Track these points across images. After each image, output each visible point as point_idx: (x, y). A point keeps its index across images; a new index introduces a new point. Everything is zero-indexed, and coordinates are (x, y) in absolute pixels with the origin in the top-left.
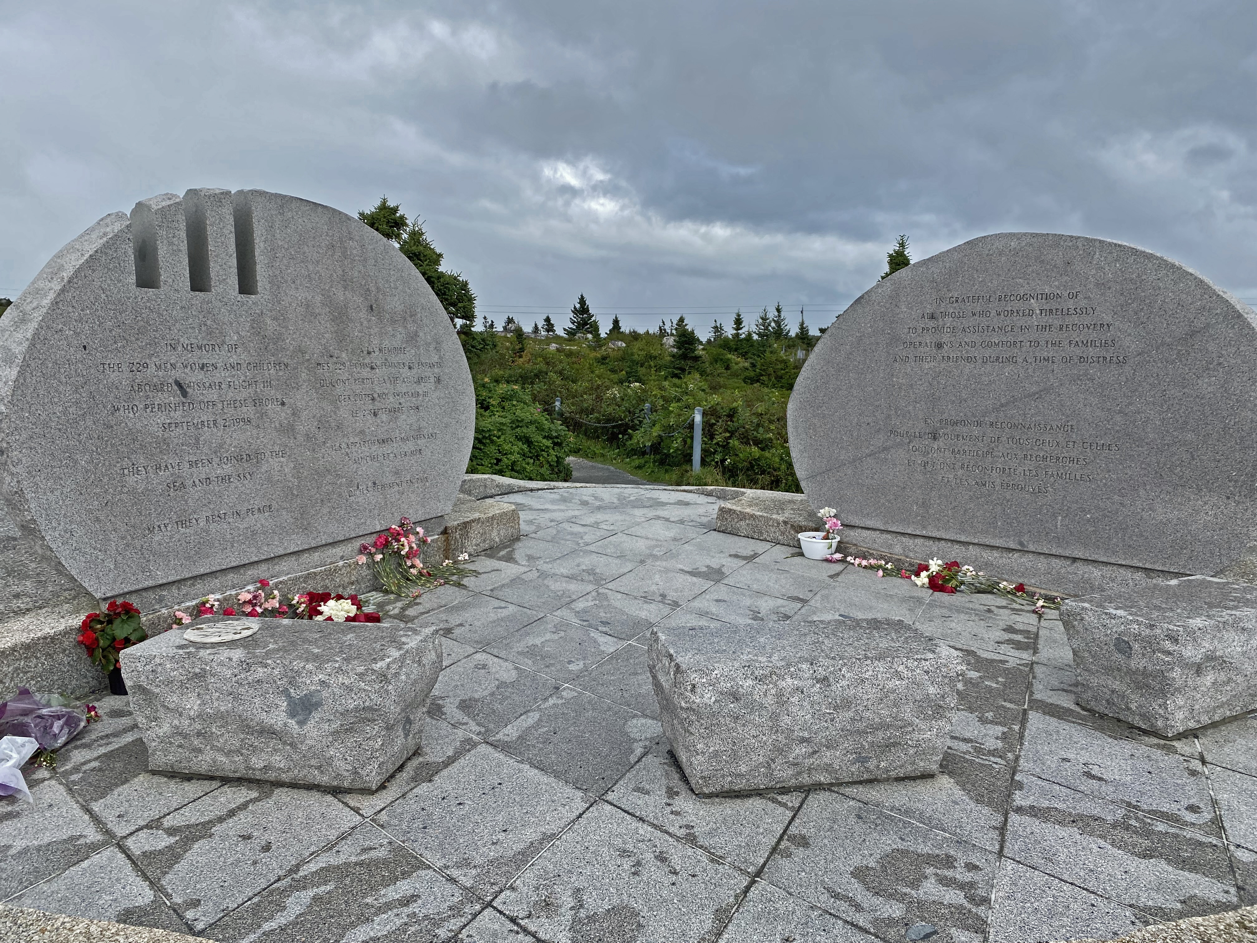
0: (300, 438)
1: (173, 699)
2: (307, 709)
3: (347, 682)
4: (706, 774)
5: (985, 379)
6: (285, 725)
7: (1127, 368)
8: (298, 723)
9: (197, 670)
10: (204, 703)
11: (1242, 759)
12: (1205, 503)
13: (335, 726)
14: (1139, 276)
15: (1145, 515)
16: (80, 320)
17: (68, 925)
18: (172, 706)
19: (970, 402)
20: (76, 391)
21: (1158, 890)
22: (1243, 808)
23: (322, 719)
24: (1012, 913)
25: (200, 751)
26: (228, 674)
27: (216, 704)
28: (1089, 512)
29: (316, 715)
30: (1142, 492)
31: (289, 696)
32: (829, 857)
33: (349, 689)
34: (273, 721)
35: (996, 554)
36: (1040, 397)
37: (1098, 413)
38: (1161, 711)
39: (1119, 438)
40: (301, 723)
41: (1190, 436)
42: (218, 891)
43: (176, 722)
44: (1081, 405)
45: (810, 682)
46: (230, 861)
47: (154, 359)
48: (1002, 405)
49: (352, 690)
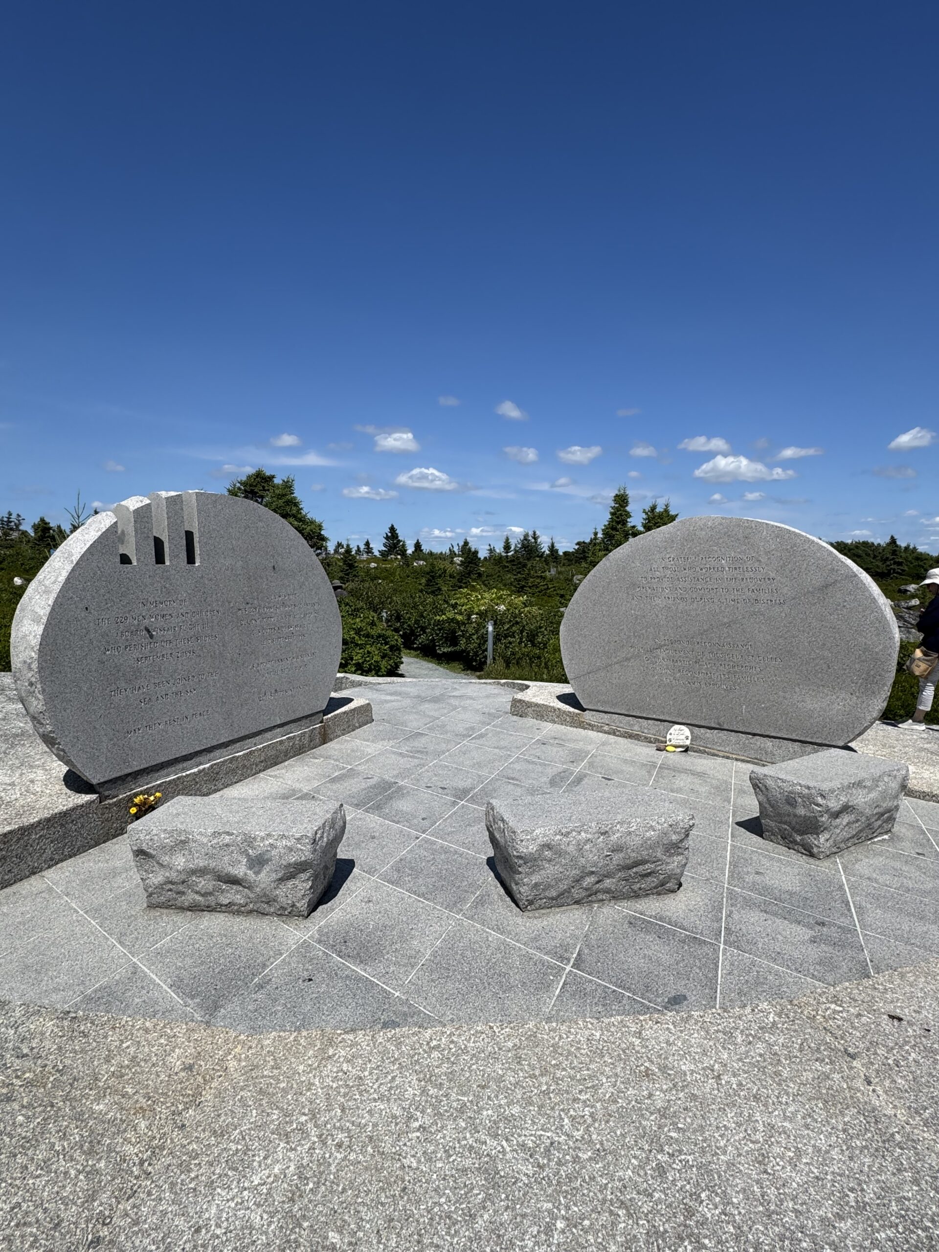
0: (228, 663)
1: (165, 859)
2: (260, 863)
3: (289, 844)
4: (529, 898)
5: (693, 613)
6: (246, 874)
7: (785, 607)
8: (254, 873)
9: (183, 838)
10: (187, 861)
11: (867, 872)
12: (838, 697)
13: (280, 875)
14: (792, 548)
15: (800, 705)
16: (84, 590)
17: (130, 1023)
18: (165, 863)
19: (683, 628)
20: (81, 640)
21: (820, 964)
22: (869, 906)
23: (271, 870)
24: (732, 983)
25: (183, 893)
26: (205, 840)
27: (196, 861)
28: (763, 703)
29: (267, 868)
30: (797, 689)
31: (248, 855)
32: (614, 952)
33: (291, 849)
34: (236, 872)
35: (702, 730)
36: (730, 626)
37: (769, 637)
38: (816, 842)
39: (782, 654)
40: (257, 873)
41: (826, 653)
42: (213, 992)
43: (167, 874)
44: (756, 632)
45: (596, 835)
46: (217, 971)
47: (131, 613)
48: (705, 631)
49: (292, 850)
